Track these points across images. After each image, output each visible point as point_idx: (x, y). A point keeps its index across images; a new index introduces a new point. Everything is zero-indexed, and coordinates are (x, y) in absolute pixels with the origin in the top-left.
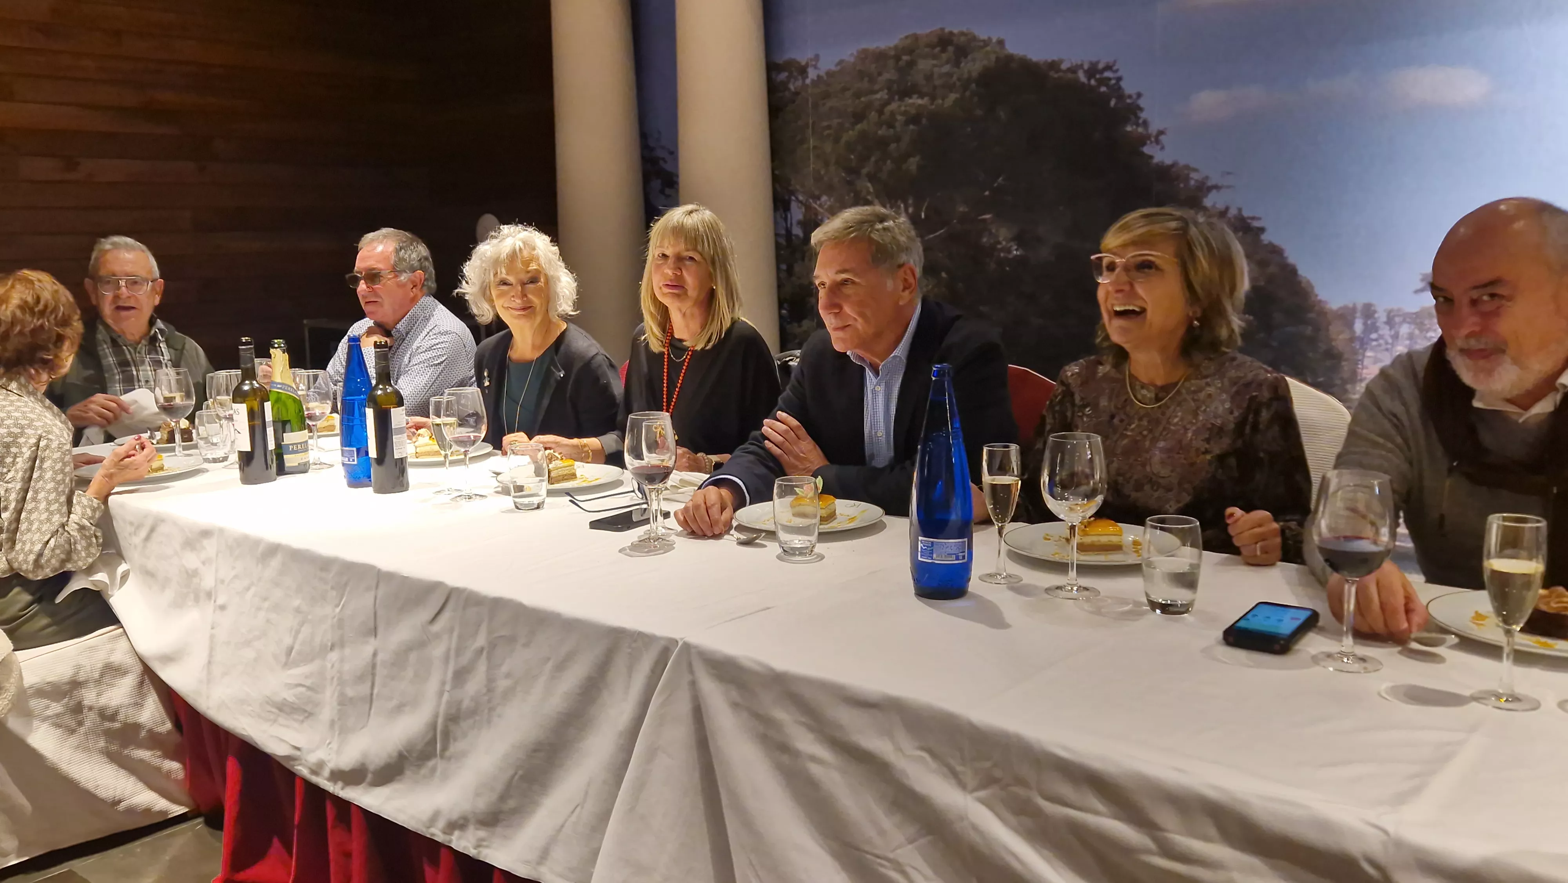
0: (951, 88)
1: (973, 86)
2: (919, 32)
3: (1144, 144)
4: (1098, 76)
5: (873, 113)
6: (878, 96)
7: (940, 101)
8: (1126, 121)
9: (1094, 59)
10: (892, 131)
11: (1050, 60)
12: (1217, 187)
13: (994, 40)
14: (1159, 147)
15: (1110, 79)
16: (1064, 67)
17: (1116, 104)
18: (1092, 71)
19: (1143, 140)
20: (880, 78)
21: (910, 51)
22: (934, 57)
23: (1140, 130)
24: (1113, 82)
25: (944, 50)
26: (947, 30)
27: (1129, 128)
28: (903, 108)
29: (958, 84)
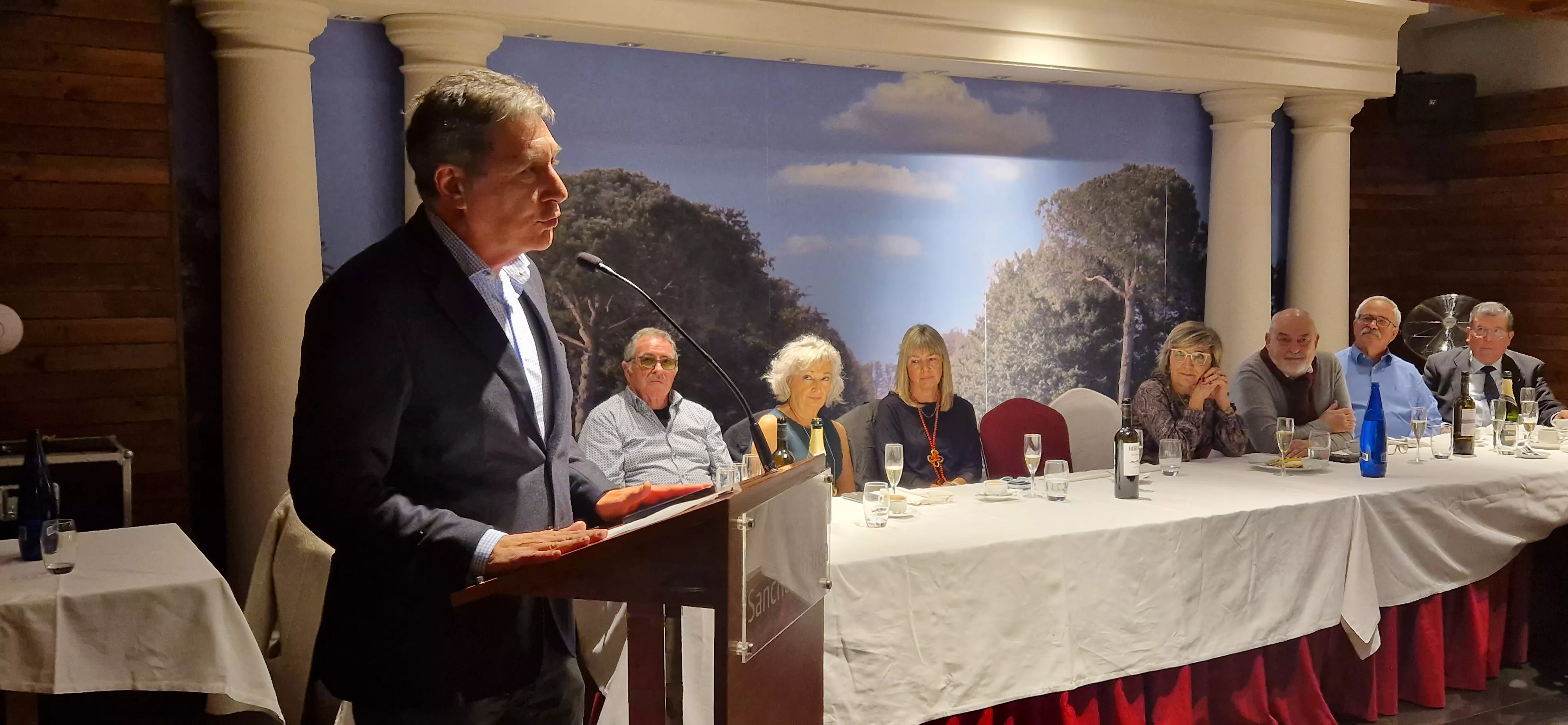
0: (630, 214)
1: (647, 215)
2: (601, 168)
3: (763, 266)
4: (734, 219)
7: (621, 223)
8: (752, 250)
9: (731, 207)
11: (702, 204)
13: (662, 184)
14: (771, 268)
15: (740, 222)
16: (711, 210)
17: (745, 238)
18: (730, 215)
19: (762, 263)
21: (595, 182)
22: (615, 189)
23: (760, 256)
24: (743, 224)
25: (621, 186)
26: (625, 171)
27: (753, 255)
28: (589, 225)
29: (635, 212)
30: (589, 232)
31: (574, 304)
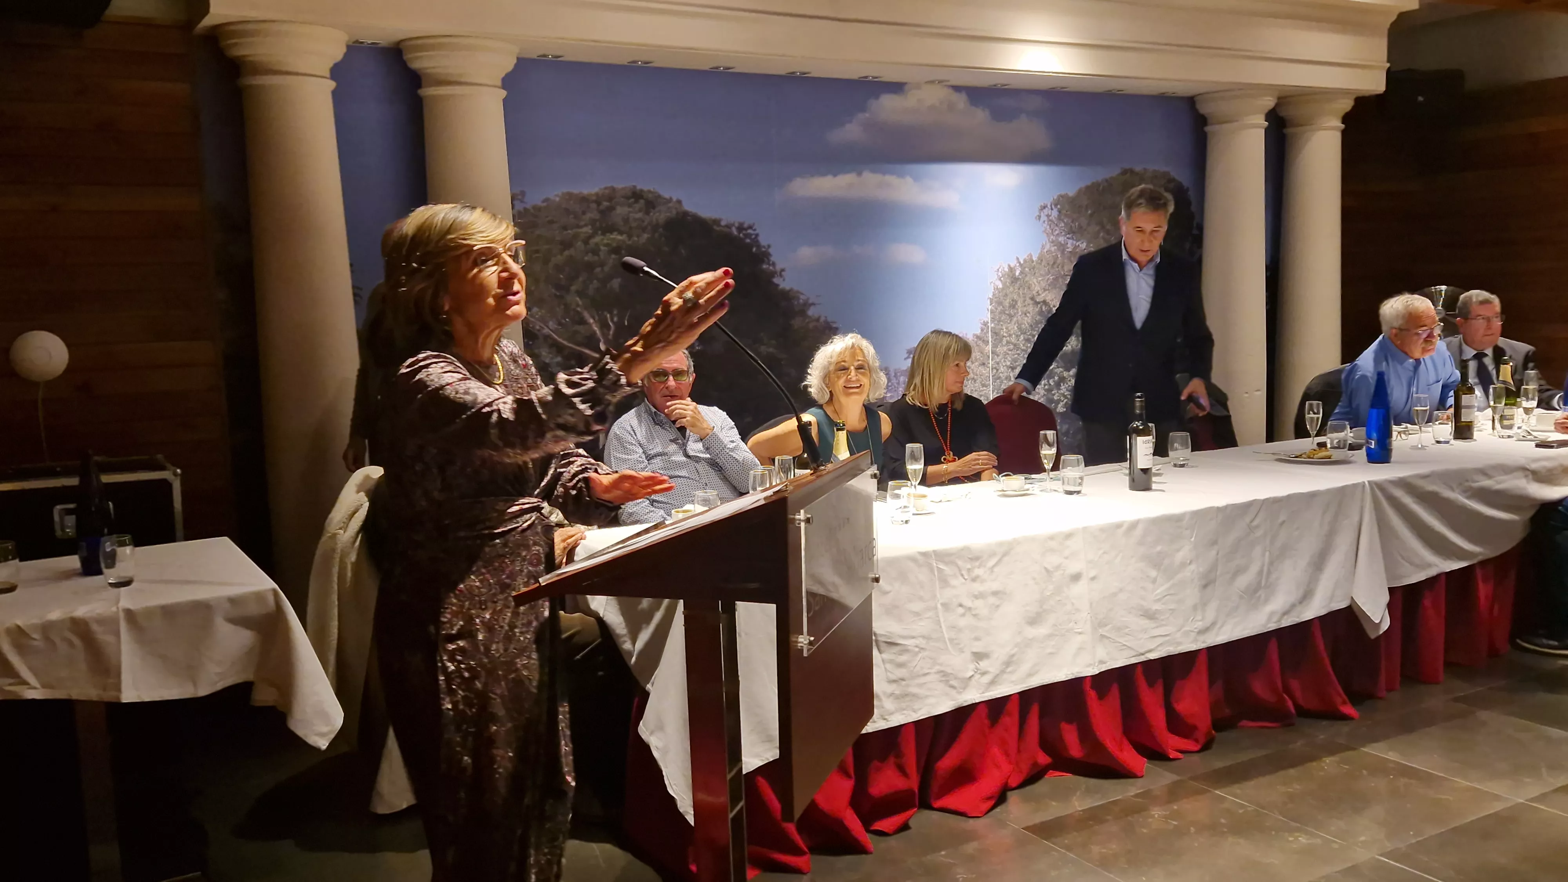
0: (644, 230)
1: (661, 230)
2: (615, 186)
3: (773, 277)
4: (744, 232)
5: (579, 243)
6: (585, 230)
7: (636, 239)
8: (763, 262)
9: (741, 220)
10: (596, 258)
11: (713, 218)
12: (813, 304)
13: (674, 199)
14: (781, 279)
15: (751, 235)
16: (723, 223)
17: (756, 250)
18: (741, 228)
19: (773, 274)
20: (584, 217)
21: (610, 199)
22: (630, 206)
23: (771, 268)
24: (753, 237)
25: (636, 202)
26: (639, 187)
27: (765, 266)
28: (605, 241)
29: (649, 227)
30: (606, 248)
31: (594, 318)
